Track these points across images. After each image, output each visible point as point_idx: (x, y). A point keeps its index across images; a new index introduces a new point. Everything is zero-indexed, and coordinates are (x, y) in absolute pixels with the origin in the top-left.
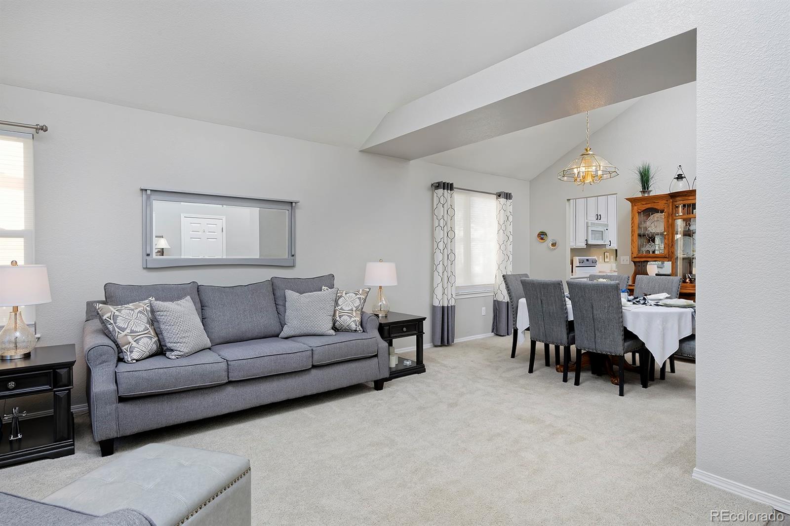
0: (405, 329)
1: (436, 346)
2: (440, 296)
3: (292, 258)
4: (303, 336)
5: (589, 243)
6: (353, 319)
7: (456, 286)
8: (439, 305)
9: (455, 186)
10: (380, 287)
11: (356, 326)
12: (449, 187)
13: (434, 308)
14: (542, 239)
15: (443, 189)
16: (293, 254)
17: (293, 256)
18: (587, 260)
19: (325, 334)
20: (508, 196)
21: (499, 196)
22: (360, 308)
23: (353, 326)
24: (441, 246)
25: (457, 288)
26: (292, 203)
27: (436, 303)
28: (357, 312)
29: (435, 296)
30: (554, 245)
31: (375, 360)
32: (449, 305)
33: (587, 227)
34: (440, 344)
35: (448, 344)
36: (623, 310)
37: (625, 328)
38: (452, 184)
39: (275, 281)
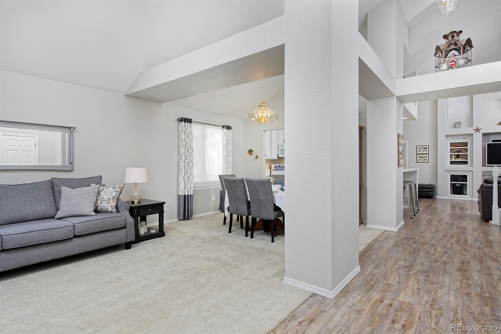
0: (150, 210)
1: (180, 220)
2: (182, 188)
3: (71, 165)
4: (72, 217)
5: (279, 156)
6: (110, 204)
7: (194, 182)
8: (182, 195)
9: (192, 120)
10: (136, 184)
11: (112, 209)
12: (189, 121)
13: (179, 196)
14: (250, 154)
15: (185, 122)
16: (71, 162)
17: (71, 163)
18: (280, 166)
19: (88, 214)
20: (229, 128)
21: (224, 128)
22: (116, 197)
23: (110, 209)
24: (183, 157)
25: (195, 184)
26: (70, 128)
27: (180, 193)
28: (114, 200)
29: (179, 189)
30: (257, 157)
31: (124, 230)
32: (189, 194)
33: (278, 147)
34: (182, 219)
35: (188, 219)
36: (273, 194)
37: (275, 204)
38: (190, 120)
39: (54, 180)
